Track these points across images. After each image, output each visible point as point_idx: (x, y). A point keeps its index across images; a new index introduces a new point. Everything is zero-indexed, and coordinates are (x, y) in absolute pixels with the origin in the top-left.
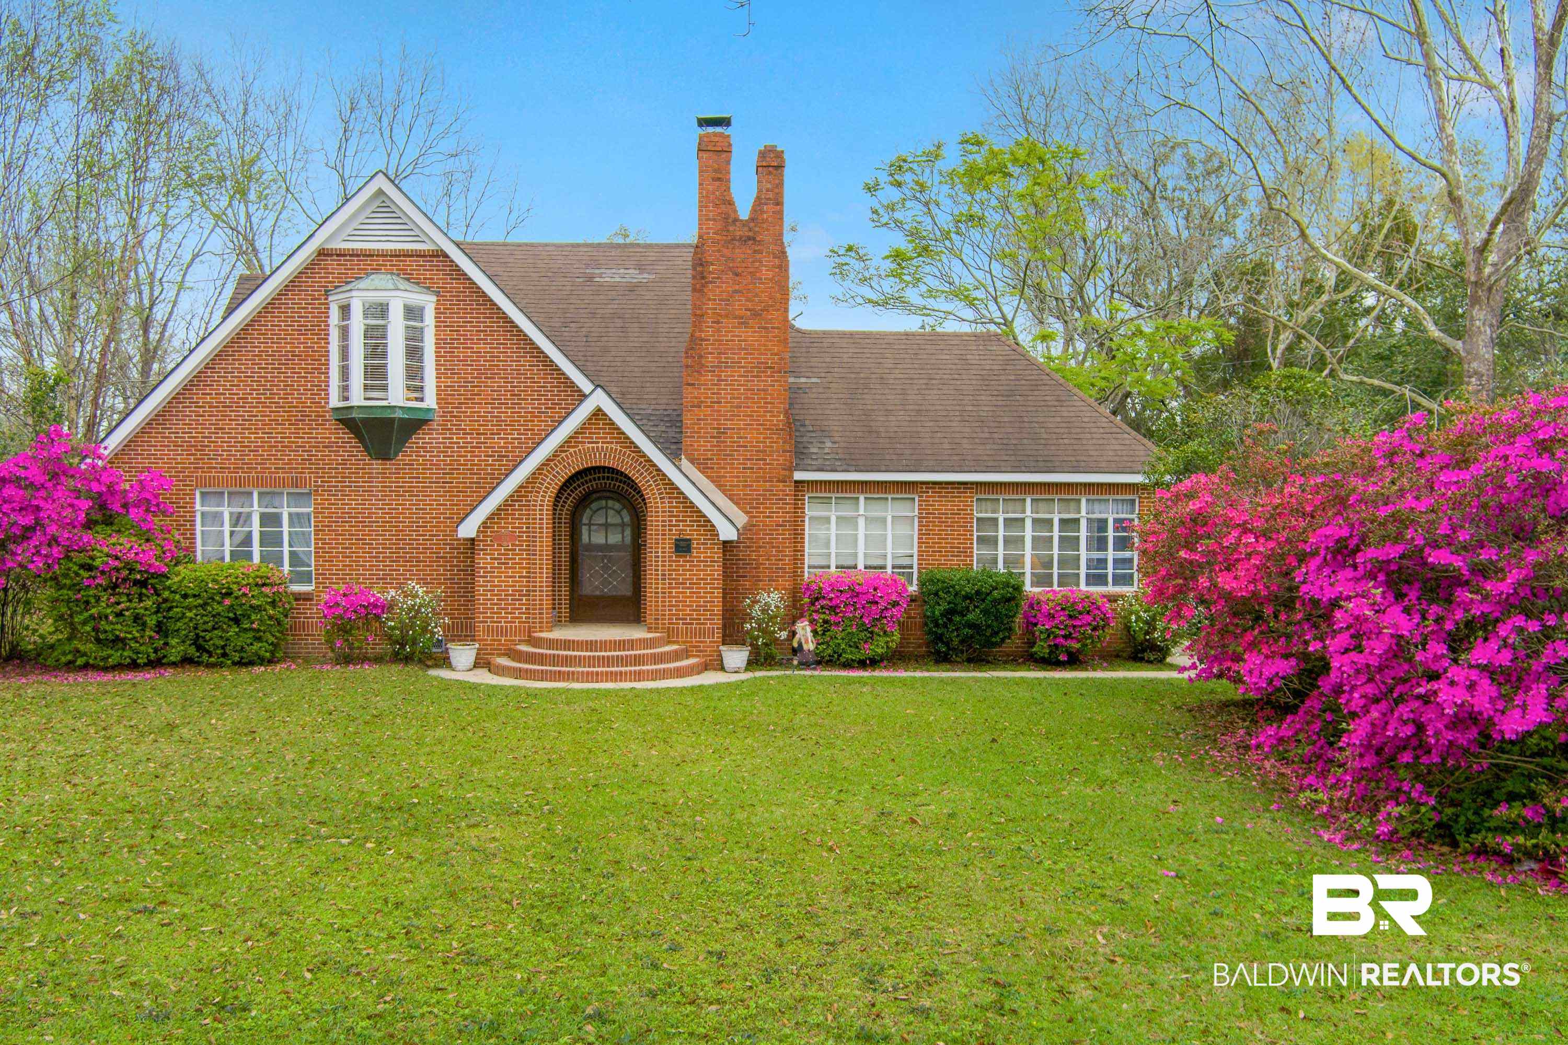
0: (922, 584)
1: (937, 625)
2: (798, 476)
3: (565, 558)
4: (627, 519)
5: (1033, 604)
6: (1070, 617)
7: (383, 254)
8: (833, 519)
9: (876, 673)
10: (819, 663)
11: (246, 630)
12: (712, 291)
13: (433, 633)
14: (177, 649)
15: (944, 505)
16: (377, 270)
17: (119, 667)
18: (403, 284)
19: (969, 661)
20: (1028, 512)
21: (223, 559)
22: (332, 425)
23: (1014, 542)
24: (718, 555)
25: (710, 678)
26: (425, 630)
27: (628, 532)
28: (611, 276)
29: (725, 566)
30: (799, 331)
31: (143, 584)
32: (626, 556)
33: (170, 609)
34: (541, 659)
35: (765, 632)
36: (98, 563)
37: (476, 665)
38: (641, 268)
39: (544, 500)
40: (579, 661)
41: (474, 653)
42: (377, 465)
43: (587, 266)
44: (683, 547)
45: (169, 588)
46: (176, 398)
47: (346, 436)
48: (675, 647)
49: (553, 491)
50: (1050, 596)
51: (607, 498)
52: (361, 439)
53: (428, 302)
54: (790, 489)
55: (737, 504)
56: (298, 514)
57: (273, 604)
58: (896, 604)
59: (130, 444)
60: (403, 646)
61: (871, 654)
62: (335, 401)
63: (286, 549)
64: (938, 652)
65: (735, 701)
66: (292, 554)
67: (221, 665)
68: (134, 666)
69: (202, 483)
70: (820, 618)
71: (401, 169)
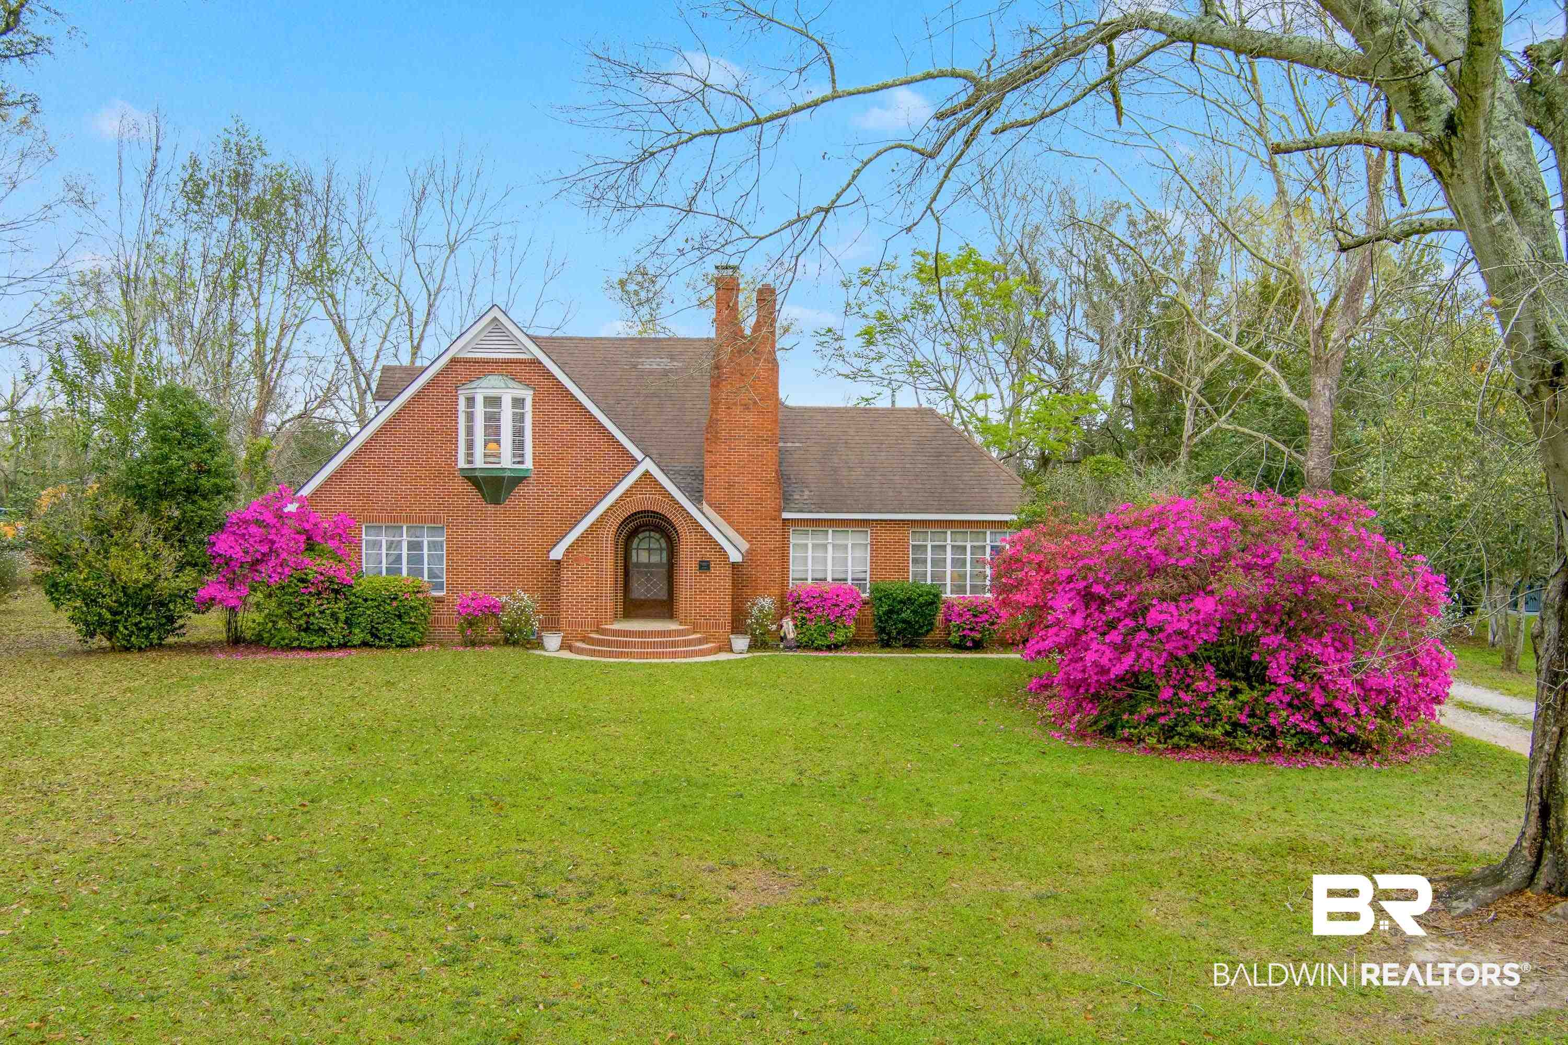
0: (872, 592)
1: (881, 621)
2: (786, 515)
3: (621, 572)
4: (664, 545)
5: (950, 606)
6: (975, 616)
7: (496, 362)
8: (810, 546)
9: (839, 654)
10: (798, 647)
11: (406, 623)
12: (726, 388)
13: (532, 625)
14: (358, 636)
15: (886, 536)
16: (491, 373)
17: (321, 648)
18: (511, 384)
19: (905, 646)
20: (949, 541)
21: (381, 573)
22: (459, 480)
23: (939, 563)
24: (729, 572)
25: (723, 657)
26: (527, 622)
27: (665, 554)
28: (651, 364)
29: (733, 580)
30: (787, 407)
31: (336, 592)
32: (664, 570)
33: (355, 608)
34: (609, 643)
35: (761, 625)
36: (310, 577)
37: (562, 648)
38: (672, 358)
39: (608, 534)
40: (634, 645)
41: (560, 639)
42: (491, 508)
43: (632, 356)
44: (704, 566)
45: (354, 595)
46: (352, 460)
47: (470, 487)
48: (699, 636)
49: (614, 528)
50: (961, 601)
51: (650, 530)
52: (480, 489)
53: (528, 395)
54: (779, 525)
55: (742, 535)
56: (434, 542)
57: (423, 605)
58: (852, 606)
59: (316, 493)
60: (512, 635)
61: (835, 641)
62: (462, 464)
63: (426, 566)
64: (882, 640)
65: (740, 670)
66: (430, 569)
67: (387, 647)
68: (330, 647)
69: (366, 520)
70: (799, 615)
71: (459, 237)
